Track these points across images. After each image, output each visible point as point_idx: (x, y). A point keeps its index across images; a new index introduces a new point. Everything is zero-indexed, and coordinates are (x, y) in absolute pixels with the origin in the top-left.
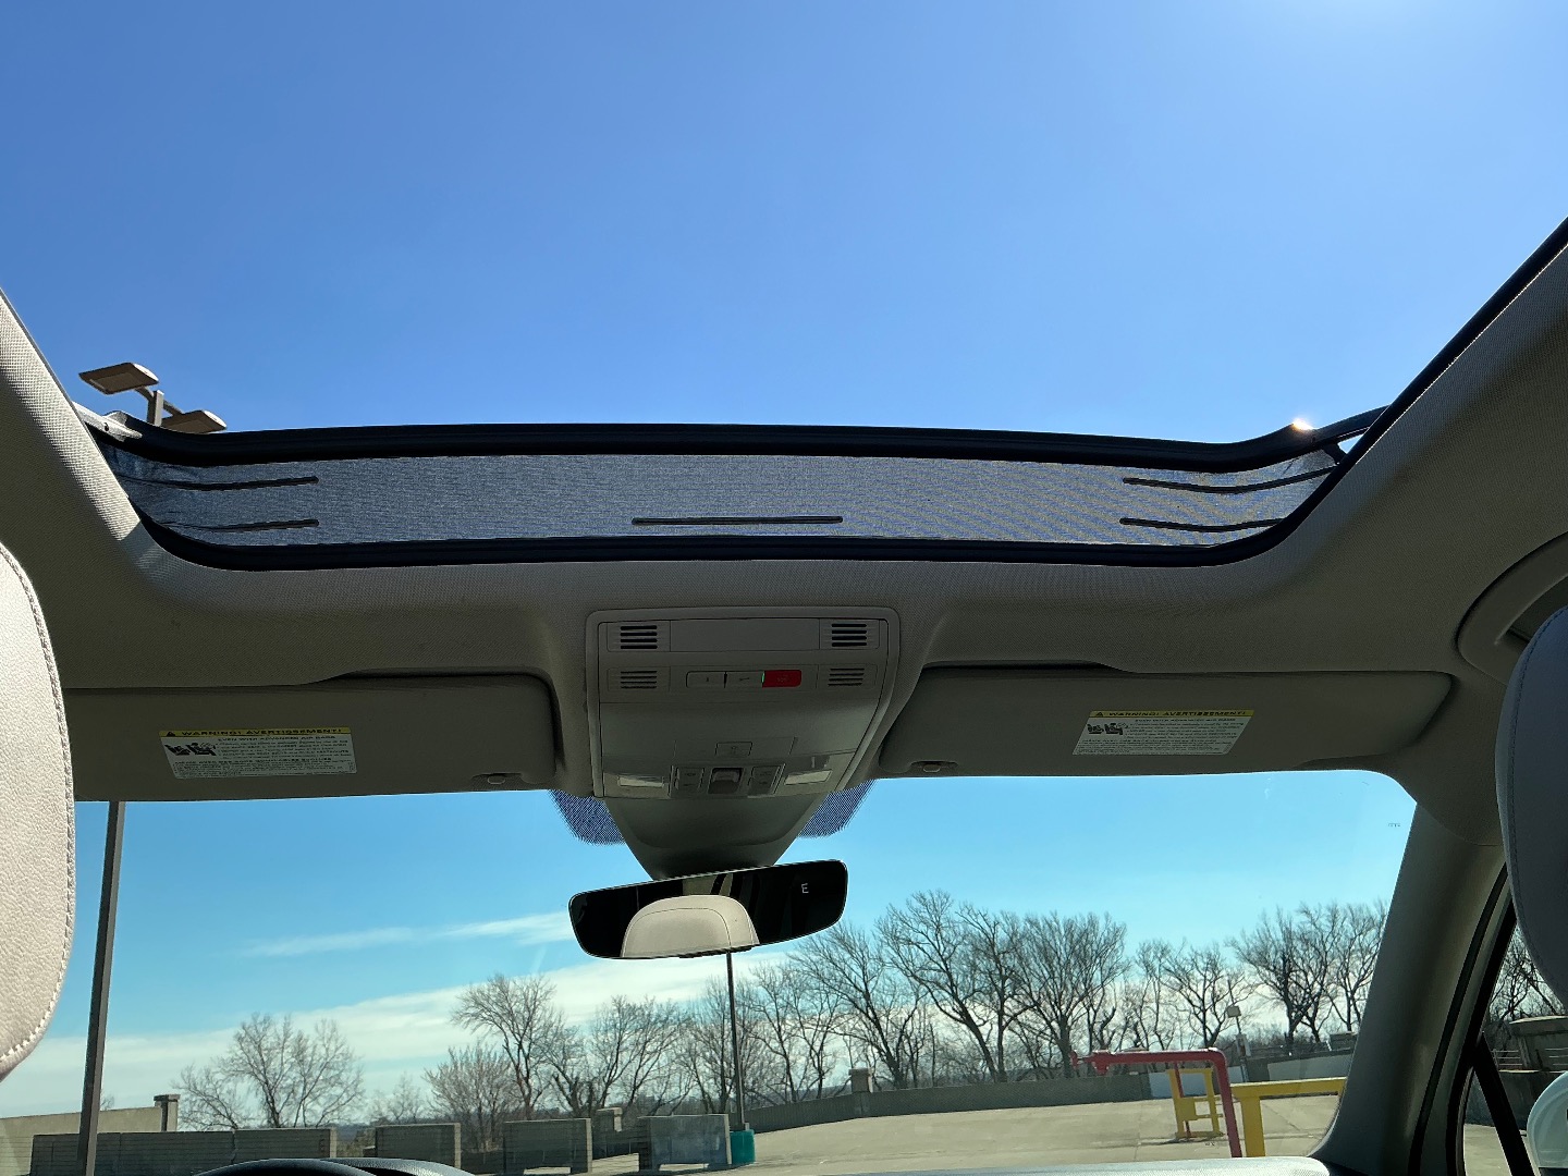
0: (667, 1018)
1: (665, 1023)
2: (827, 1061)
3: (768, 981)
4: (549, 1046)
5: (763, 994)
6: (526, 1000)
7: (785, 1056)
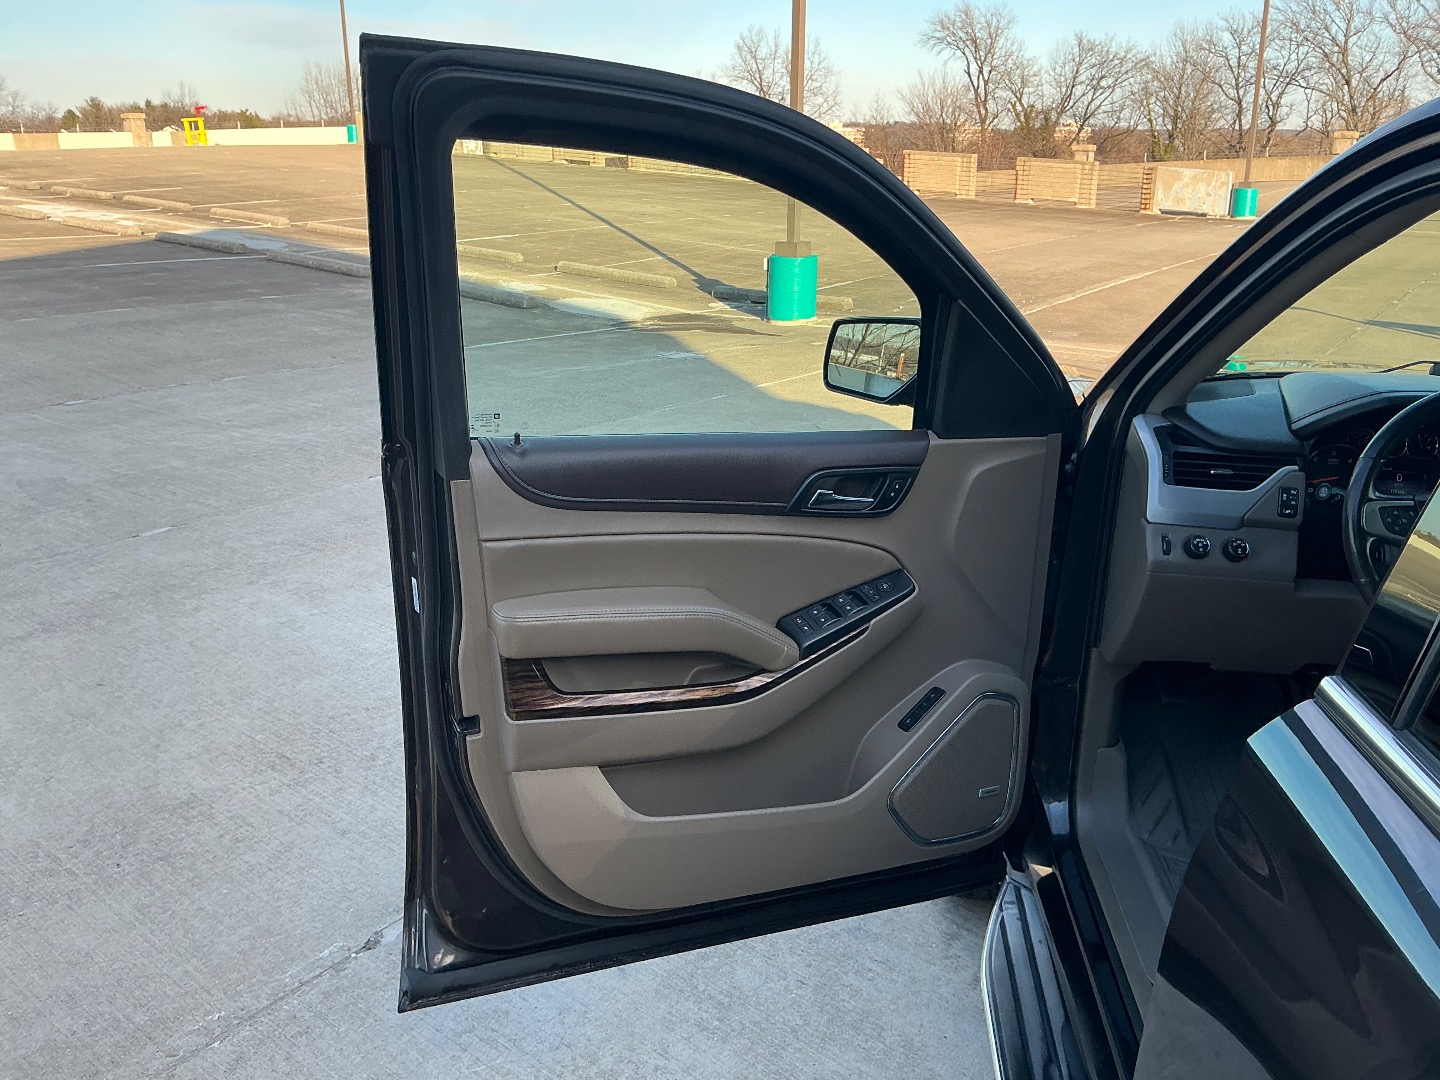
0: (1125, 57)
1: (1122, 60)
2: (1284, 110)
3: (1235, 27)
4: (1009, 74)
5: (1227, 39)
6: (989, 26)
7: (1239, 103)
